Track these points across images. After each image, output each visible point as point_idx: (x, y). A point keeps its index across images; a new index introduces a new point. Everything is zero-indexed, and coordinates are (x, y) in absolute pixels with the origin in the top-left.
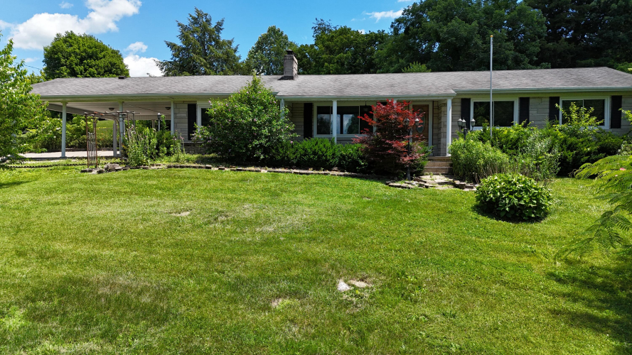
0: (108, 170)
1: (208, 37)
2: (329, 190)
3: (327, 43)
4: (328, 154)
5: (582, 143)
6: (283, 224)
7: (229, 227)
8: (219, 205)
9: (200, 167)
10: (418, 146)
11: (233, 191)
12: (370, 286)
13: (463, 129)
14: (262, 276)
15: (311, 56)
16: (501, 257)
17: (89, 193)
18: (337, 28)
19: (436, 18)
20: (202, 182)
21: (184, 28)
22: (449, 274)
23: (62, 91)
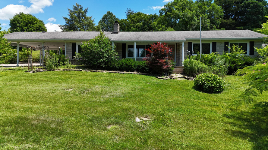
0: (37, 71)
1: (81, 15)
2: (133, 80)
3: (132, 19)
4: (132, 65)
5: (238, 61)
6: (113, 94)
7: (89, 95)
8: (85, 86)
9: (77, 70)
10: (170, 62)
11: (92, 80)
12: (149, 120)
13: (189, 55)
14: (103, 116)
15: (125, 24)
16: (204, 107)
17: (29, 81)
18: (137, 13)
19: (178, 9)
20: (78, 77)
21: (71, 11)
22: (182, 115)
23: (17, 37)
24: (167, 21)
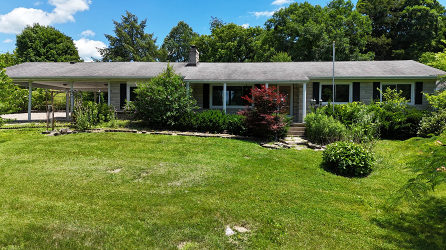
0: (62, 133)
1: (135, 31)
2: (221, 150)
3: (220, 35)
4: (220, 121)
5: (395, 115)
6: (187, 180)
7: (148, 182)
8: (141, 163)
9: (128, 131)
10: (283, 117)
11: (152, 151)
12: (249, 231)
14: (171, 223)
15: (209, 43)
16: (340, 206)
17: (48, 153)
18: (227, 24)
19: (296, 20)
20: (130, 144)
21: (118, 25)
22: (303, 221)
23: (29, 73)
24: (278, 40)
